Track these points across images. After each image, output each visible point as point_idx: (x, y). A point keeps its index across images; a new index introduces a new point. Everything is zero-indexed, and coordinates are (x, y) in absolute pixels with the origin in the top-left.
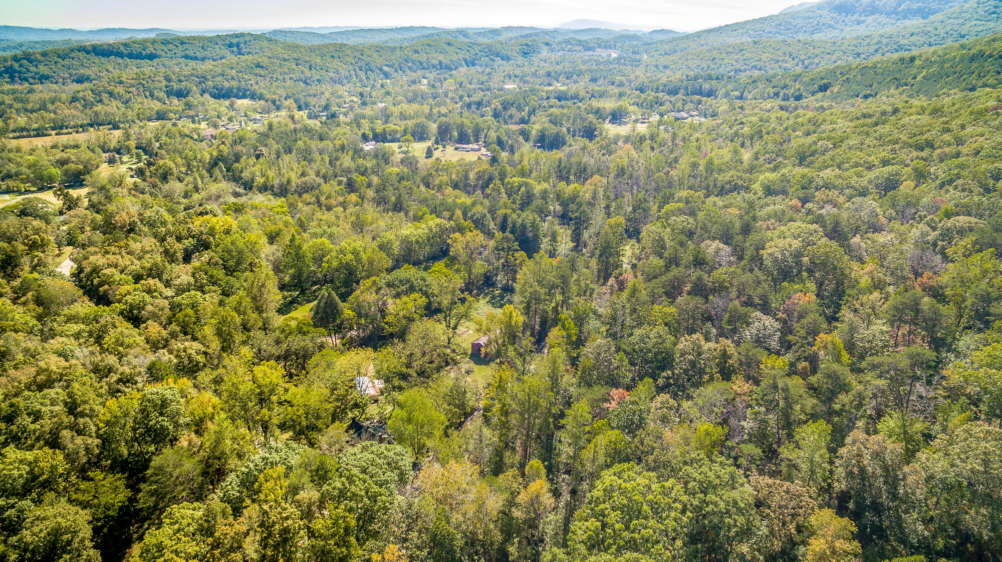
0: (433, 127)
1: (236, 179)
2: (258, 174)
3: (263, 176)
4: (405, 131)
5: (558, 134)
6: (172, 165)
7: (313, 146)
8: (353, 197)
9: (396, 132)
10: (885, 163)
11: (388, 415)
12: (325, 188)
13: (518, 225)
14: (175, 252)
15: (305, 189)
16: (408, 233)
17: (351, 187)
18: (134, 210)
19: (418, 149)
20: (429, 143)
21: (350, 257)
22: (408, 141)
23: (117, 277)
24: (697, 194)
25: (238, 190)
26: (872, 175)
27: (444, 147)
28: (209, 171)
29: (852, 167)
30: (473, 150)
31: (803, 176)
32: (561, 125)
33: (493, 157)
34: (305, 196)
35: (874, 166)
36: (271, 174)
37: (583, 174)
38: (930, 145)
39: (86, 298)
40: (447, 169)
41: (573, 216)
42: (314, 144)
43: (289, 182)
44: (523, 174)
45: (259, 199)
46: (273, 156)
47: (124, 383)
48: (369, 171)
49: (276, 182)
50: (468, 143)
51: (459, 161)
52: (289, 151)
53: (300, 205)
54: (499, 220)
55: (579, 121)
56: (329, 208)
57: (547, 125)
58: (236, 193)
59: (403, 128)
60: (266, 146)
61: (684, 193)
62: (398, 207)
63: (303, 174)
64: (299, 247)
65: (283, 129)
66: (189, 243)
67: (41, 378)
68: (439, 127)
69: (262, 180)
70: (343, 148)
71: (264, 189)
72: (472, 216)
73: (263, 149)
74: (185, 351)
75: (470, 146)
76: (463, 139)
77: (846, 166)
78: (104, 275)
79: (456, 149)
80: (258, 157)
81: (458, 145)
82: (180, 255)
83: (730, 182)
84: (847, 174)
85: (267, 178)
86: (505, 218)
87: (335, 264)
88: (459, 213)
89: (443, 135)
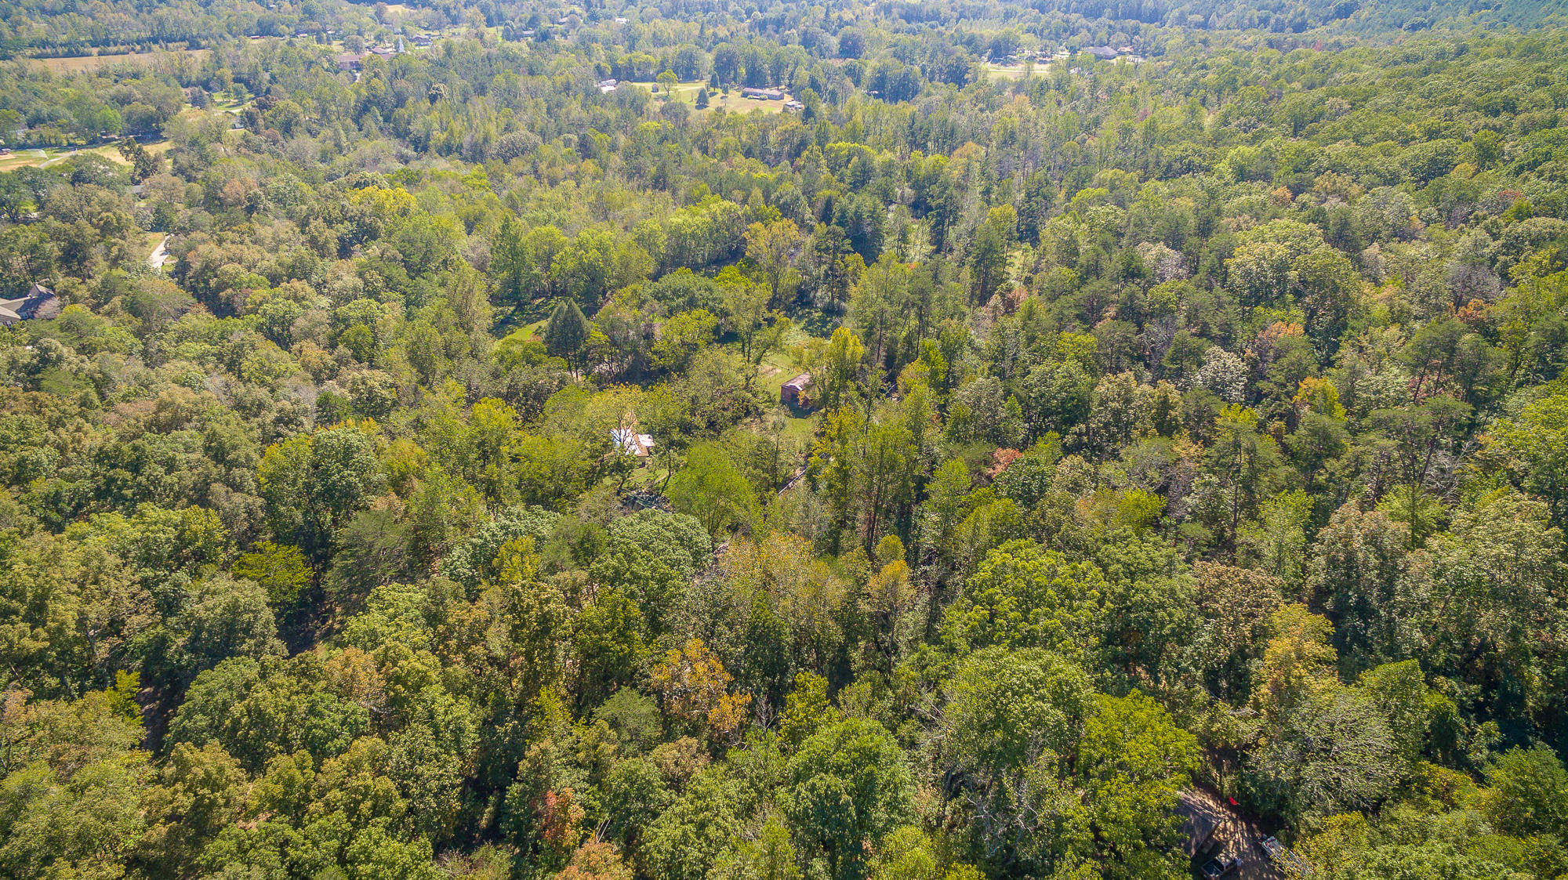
0: (708, 59)
1: (401, 134)
2: (436, 126)
3: (443, 129)
4: (662, 63)
5: (906, 75)
6: (299, 109)
7: (520, 84)
8: (590, 166)
9: (648, 65)
10: (1432, 134)
11: (662, 484)
12: (546, 150)
13: (850, 214)
14: (326, 242)
15: (509, 153)
16: (680, 221)
17: (585, 150)
18: (251, 178)
19: (686, 92)
20: (701, 85)
21: (594, 254)
22: (668, 80)
23: (245, 276)
24: (1128, 176)
25: (405, 151)
26: (1408, 153)
27: (726, 91)
28: (356, 121)
29: (1377, 140)
30: (772, 97)
31: (1299, 152)
32: (912, 61)
33: (808, 108)
34: (514, 161)
35: (1414, 138)
36: (457, 126)
37: (949, 140)
39: (202, 307)
40: (733, 125)
41: (933, 204)
42: (522, 81)
43: (486, 140)
44: (854, 136)
45: (441, 165)
46: (458, 98)
47: (286, 424)
48: (612, 126)
49: (466, 140)
50: (763, 86)
51: (753, 113)
52: (482, 91)
53: (508, 176)
54: (820, 205)
55: (940, 55)
56: (553, 183)
57: (889, 61)
58: (402, 156)
59: (659, 59)
60: (445, 81)
61: (1108, 174)
62: (660, 183)
63: (508, 129)
64: (516, 238)
65: (468, 55)
66: (345, 228)
67: (164, 416)
68: (718, 59)
69: (443, 137)
70: (567, 88)
71: (447, 150)
72: (778, 199)
73: (442, 86)
74: (364, 383)
75: (767, 91)
76: (755, 79)
77: (1369, 138)
78: (225, 273)
79: (745, 95)
80: (433, 99)
81: (747, 90)
82: (333, 247)
83: (1181, 159)
84: (1370, 150)
85: (451, 133)
86: (829, 204)
87: (571, 265)
88: (757, 193)
89: (724, 73)
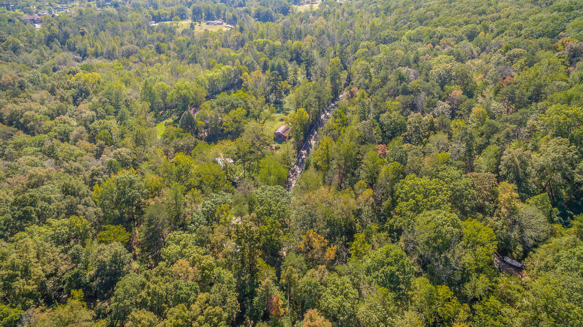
0: (189, 11)
1: (72, 49)
2: (88, 45)
3: (93, 46)
4: (171, 14)
5: (267, 11)
6: (19, 41)
7: (119, 26)
8: (163, 57)
9: (166, 15)
10: (467, 23)
11: (243, 176)
12: (143, 52)
13: (276, 66)
14: (68, 98)
15: (128, 54)
16: (212, 75)
17: (159, 50)
18: (14, 73)
19: (185, 24)
20: (189, 21)
21: (185, 91)
22: (177, 20)
23: (38, 116)
24: (372, 43)
25: (76, 57)
26: (461, 30)
27: (200, 23)
28: (48, 45)
29: (451, 25)
30: (219, 24)
31: (429, 31)
32: (268, 6)
33: (241, 27)
34: (131, 57)
35: (462, 24)
36: (98, 44)
37: (299, 36)
38: (484, 12)
39: (21, 132)
40: (213, 36)
41: (303, 59)
42: (119, 24)
43: (114, 49)
44: (262, 37)
45: (96, 62)
46: (92, 33)
47: (97, 176)
48: (166, 40)
49: (105, 50)
50: (213, 19)
51: (219, 31)
52: (103, 29)
53: (131, 64)
54: (262, 64)
55: (277, 3)
56: (151, 64)
57: (259, 7)
58: (75, 59)
59: (170, 12)
60: (84, 26)
61: (365, 43)
62: (194, 60)
63: (122, 44)
64: (151, 88)
65: (90, 15)
66: (73, 91)
67: (34, 180)
68: (194, 11)
69: (93, 49)
70: (139, 26)
71: (96, 55)
72: (246, 63)
73: (84, 28)
74: (119, 154)
75: (215, 21)
76: (209, 17)
77: (447, 25)
78: (27, 116)
79: (208, 24)
80: (83, 34)
81: (208, 22)
82: (71, 99)
83: (387, 36)
84: (449, 29)
85: (97, 48)
86: (265, 63)
87: (175, 97)
88: (237, 61)
89: (197, 15)
